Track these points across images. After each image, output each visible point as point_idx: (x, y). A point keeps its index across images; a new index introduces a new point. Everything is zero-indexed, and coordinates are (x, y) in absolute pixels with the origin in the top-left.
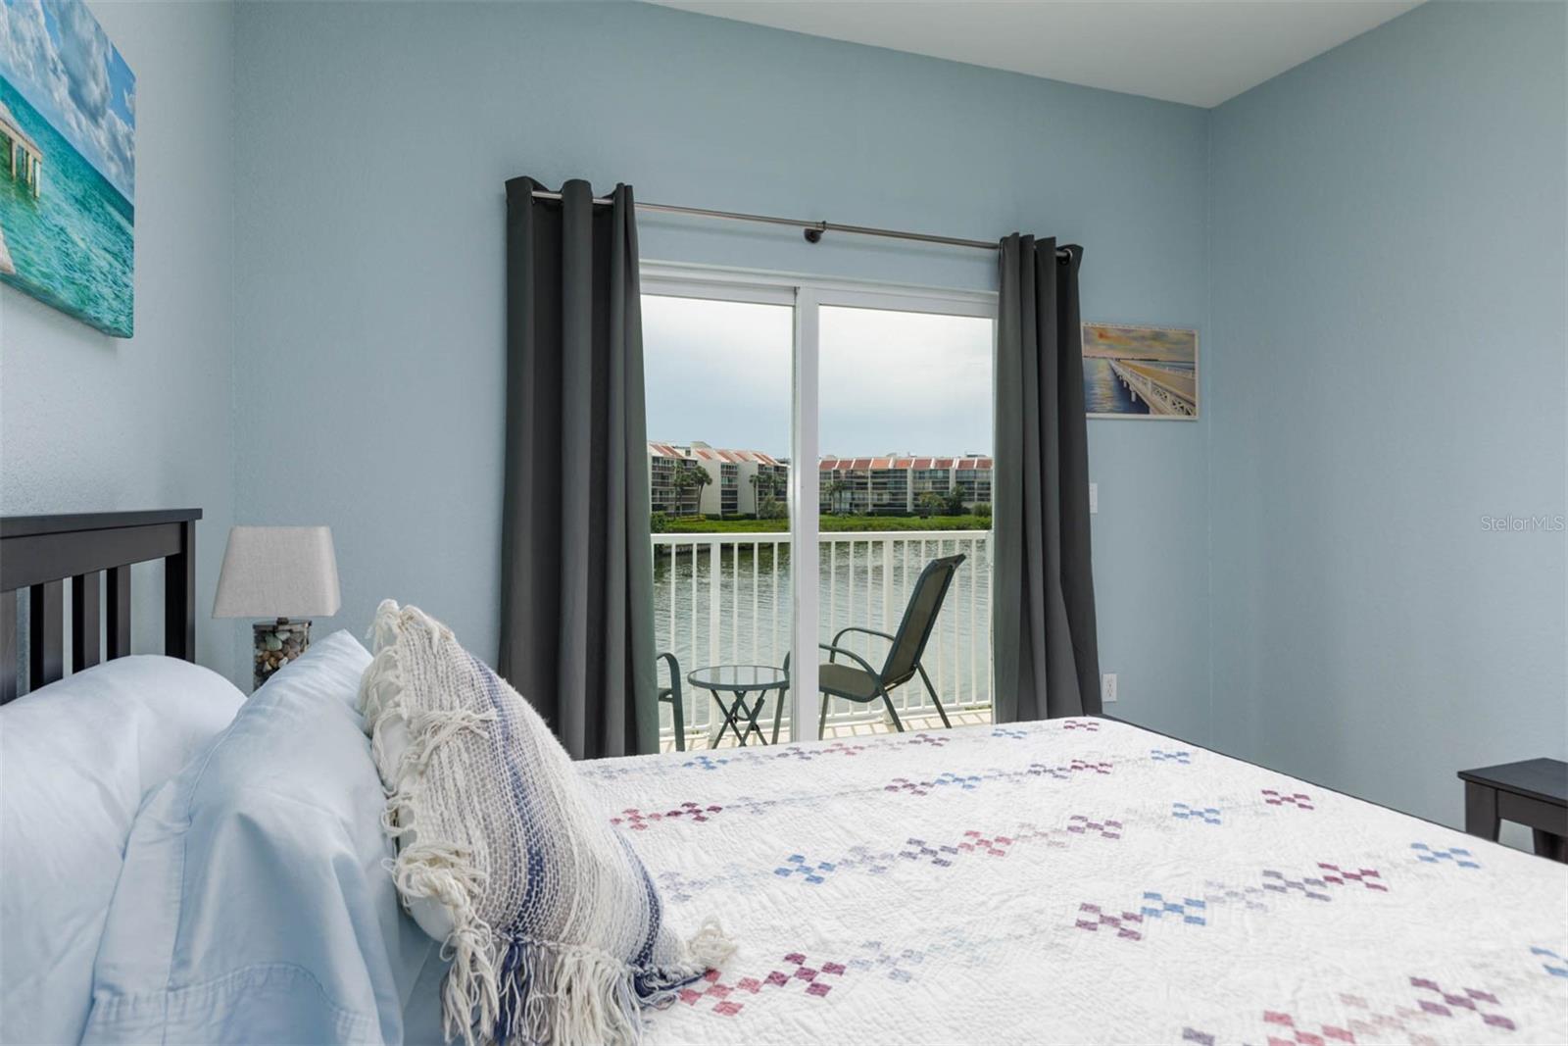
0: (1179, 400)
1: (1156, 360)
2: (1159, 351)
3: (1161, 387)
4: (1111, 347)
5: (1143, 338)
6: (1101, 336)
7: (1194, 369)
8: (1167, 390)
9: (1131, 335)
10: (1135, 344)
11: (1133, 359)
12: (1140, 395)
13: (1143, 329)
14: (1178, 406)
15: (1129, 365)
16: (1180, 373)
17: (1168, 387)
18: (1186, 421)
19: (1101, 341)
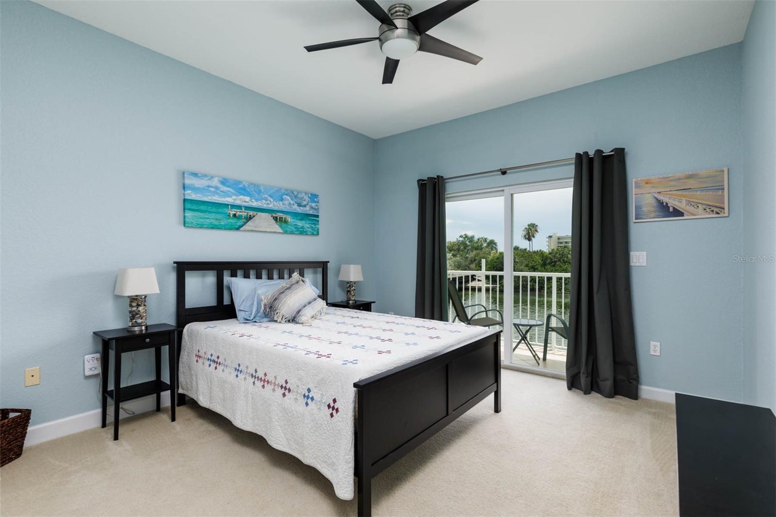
0: (708, 207)
1: (690, 189)
2: (691, 183)
3: (693, 202)
4: (654, 187)
5: (679, 179)
6: (647, 183)
7: (723, 189)
8: (699, 203)
9: (669, 179)
10: (672, 183)
11: (671, 191)
12: (675, 207)
13: (678, 175)
14: (708, 210)
15: (667, 194)
16: (711, 193)
17: (701, 202)
18: (718, 217)
19: (647, 185)
